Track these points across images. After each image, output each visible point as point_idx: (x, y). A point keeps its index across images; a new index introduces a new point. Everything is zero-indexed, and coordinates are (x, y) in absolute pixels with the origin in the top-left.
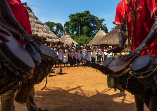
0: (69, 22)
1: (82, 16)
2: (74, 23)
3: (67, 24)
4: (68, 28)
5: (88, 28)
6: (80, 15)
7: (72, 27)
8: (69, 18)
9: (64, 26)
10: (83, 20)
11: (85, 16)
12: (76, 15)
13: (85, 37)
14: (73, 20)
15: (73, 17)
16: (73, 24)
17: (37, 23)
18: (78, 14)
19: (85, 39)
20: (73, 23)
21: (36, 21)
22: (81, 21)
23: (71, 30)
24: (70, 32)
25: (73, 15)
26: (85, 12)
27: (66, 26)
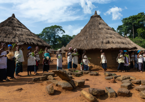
0: (122, 26)
1: (136, 19)
2: (128, 26)
3: (120, 28)
4: (121, 31)
5: (142, 30)
6: (134, 18)
7: (126, 30)
8: (122, 22)
9: (117, 30)
10: (137, 23)
11: (139, 18)
12: (129, 18)
13: (140, 39)
14: (126, 24)
15: (127, 21)
16: (127, 28)
17: (109, 29)
18: (132, 17)
19: (140, 41)
20: (126, 26)
21: (107, 27)
22: (134, 24)
23: (124, 33)
24: (123, 34)
25: (126, 19)
26: (139, 14)
27: (119, 30)
